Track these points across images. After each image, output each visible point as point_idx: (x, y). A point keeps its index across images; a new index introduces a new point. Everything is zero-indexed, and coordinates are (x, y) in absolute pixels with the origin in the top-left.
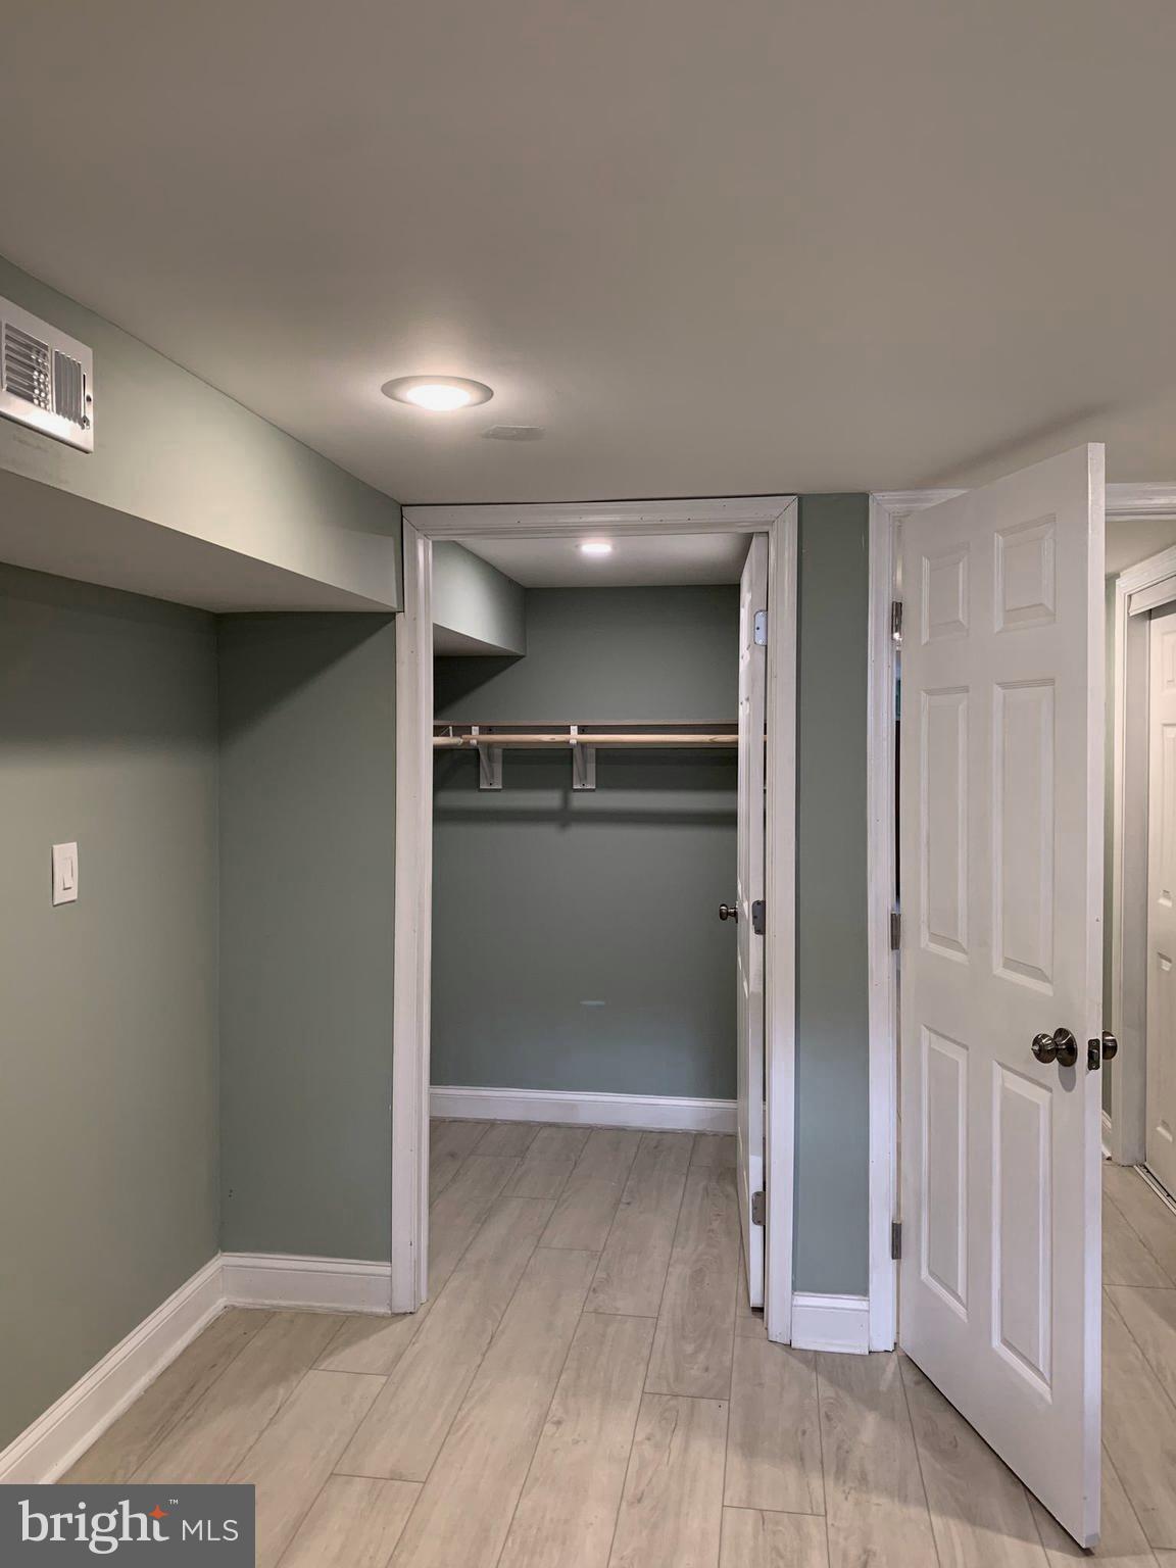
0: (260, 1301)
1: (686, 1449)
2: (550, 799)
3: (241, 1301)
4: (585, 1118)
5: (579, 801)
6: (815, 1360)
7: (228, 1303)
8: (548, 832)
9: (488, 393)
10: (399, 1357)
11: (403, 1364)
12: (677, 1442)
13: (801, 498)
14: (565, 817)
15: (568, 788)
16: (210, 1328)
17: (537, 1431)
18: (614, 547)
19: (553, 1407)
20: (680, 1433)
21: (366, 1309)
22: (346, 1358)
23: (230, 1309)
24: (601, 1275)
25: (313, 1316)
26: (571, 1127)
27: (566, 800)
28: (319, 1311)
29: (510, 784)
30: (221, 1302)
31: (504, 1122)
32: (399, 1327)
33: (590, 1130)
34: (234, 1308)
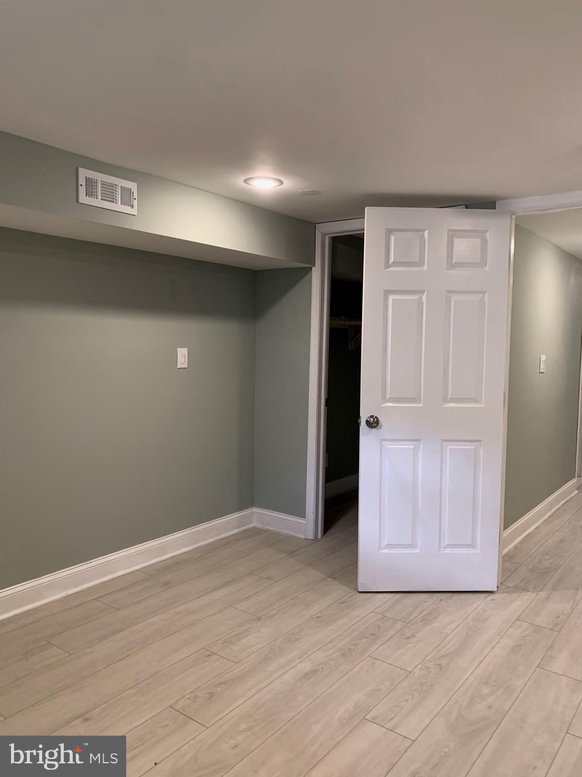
0: (265, 527)
3: (260, 526)
9: (282, 183)
11: (297, 552)
16: (244, 531)
21: (297, 535)
23: (254, 527)
25: (279, 534)
28: (282, 533)
30: (252, 524)
34: (256, 527)
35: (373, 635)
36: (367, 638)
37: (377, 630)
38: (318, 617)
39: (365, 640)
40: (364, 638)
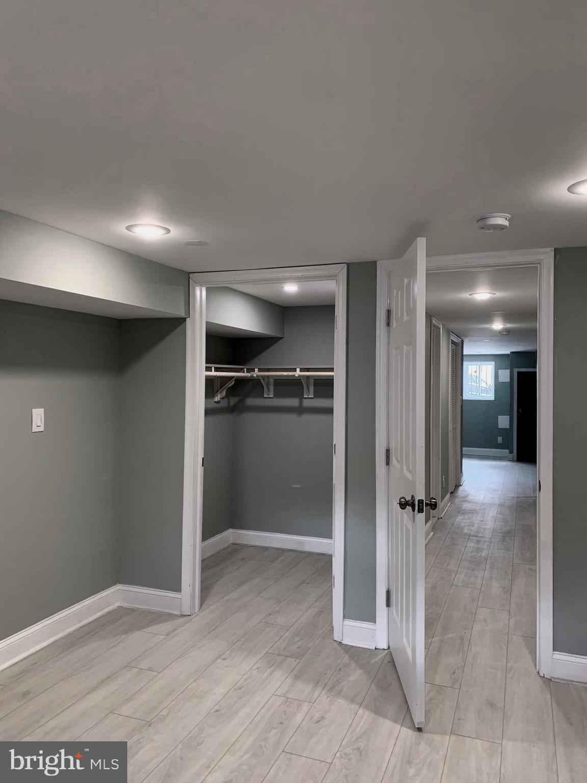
0: (132, 605)
1: (271, 674)
2: (294, 402)
3: (125, 605)
4: (307, 549)
5: (306, 403)
6: (348, 649)
7: (119, 605)
8: (293, 417)
9: (168, 231)
10: (174, 630)
11: (175, 633)
12: (269, 671)
13: (348, 265)
14: (300, 410)
15: (301, 398)
16: (109, 613)
17: (214, 661)
18: (299, 288)
19: (226, 653)
20: (272, 669)
21: (171, 612)
22: (156, 628)
23: (120, 607)
24: (277, 609)
25: (150, 612)
26: (301, 552)
27: (301, 402)
28: (153, 611)
29: (277, 395)
30: (117, 604)
31: (273, 548)
32: (181, 620)
33: (310, 554)
34: (122, 607)
35: (281, 723)
36: (276, 728)
37: (284, 716)
38: (217, 711)
39: (274, 731)
40: (271, 729)
